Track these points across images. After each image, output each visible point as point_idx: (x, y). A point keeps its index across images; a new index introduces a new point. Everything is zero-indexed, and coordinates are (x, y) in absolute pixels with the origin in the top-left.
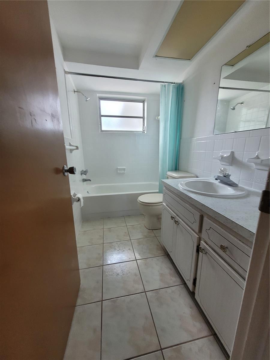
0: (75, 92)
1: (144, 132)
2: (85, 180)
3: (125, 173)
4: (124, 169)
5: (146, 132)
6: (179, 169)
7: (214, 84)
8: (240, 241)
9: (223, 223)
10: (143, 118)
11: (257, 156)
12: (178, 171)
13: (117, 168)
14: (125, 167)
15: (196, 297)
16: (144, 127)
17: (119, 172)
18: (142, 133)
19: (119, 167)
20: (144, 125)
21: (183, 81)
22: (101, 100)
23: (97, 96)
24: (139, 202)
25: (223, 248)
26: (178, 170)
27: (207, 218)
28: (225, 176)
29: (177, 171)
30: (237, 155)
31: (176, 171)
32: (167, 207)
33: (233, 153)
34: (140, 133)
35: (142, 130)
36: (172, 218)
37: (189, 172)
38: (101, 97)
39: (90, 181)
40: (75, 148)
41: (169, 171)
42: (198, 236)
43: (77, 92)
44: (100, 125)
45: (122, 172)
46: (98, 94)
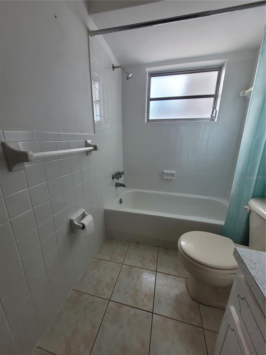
0: (114, 68)
1: (214, 120)
2: (118, 185)
3: (172, 180)
4: (173, 175)
5: (216, 120)
13: (163, 172)
14: (174, 172)
16: (215, 111)
17: (165, 177)
18: (209, 121)
19: (165, 171)
20: (214, 108)
22: (152, 77)
23: (147, 71)
34: (205, 121)
35: (210, 117)
38: (153, 72)
39: (124, 186)
40: (92, 148)
43: (116, 67)
44: (147, 112)
45: (168, 178)
46: (148, 68)
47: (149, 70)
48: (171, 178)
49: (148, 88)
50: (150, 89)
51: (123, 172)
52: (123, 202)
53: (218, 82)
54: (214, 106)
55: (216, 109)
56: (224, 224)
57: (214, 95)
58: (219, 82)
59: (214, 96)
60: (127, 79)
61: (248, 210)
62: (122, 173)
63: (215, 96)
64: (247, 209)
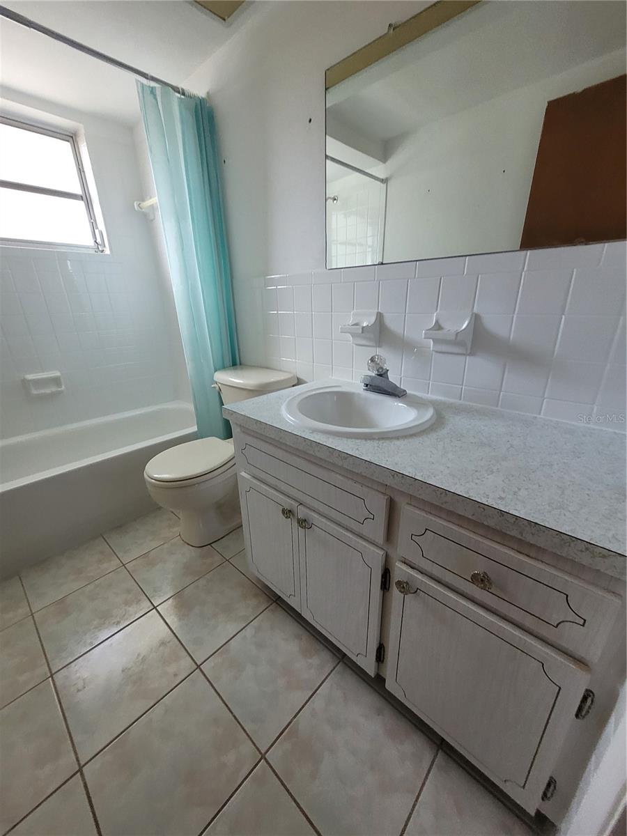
1: (102, 251)
3: (60, 393)
4: (56, 381)
5: (107, 251)
6: (242, 362)
7: (310, 121)
8: (521, 553)
9: (470, 517)
10: (85, 198)
11: (437, 322)
12: (242, 369)
13: (25, 382)
14: (58, 374)
15: (390, 685)
16: (97, 231)
17: (34, 392)
19: (30, 377)
21: (208, 93)
24: (154, 483)
25: (481, 580)
26: (240, 364)
27: (408, 504)
28: (380, 375)
29: (238, 366)
30: (390, 322)
31: (236, 369)
32: (255, 481)
33: (380, 316)
34: (85, 251)
36: (288, 513)
37: (272, 369)
41: (216, 371)
42: (381, 553)
45: (48, 391)
48: (54, 389)
54: (92, 221)
55: (97, 228)
56: (196, 429)
57: (82, 196)
59: (82, 198)
61: (217, 388)
63: (86, 200)
64: (215, 387)
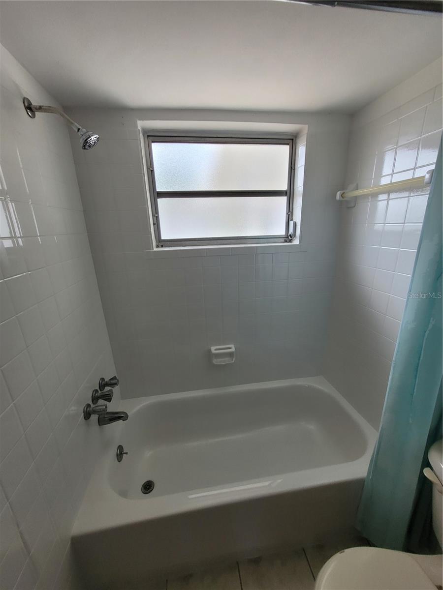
0: (30, 109)
1: (292, 241)
3: (231, 364)
5: (296, 241)
14: (233, 349)
16: (291, 223)
17: (214, 362)
18: (282, 241)
19: (213, 349)
20: (289, 216)
22: (153, 142)
23: (139, 127)
35: (284, 234)
43: (40, 108)
44: (154, 224)
46: (140, 120)
47: (142, 124)
49: (148, 168)
50: (152, 171)
51: (114, 378)
52: (127, 453)
53: (291, 167)
54: (289, 213)
55: (292, 220)
57: (286, 192)
58: (293, 168)
59: (286, 194)
60: (85, 149)
62: (114, 381)
63: (289, 194)
